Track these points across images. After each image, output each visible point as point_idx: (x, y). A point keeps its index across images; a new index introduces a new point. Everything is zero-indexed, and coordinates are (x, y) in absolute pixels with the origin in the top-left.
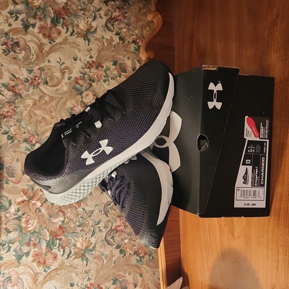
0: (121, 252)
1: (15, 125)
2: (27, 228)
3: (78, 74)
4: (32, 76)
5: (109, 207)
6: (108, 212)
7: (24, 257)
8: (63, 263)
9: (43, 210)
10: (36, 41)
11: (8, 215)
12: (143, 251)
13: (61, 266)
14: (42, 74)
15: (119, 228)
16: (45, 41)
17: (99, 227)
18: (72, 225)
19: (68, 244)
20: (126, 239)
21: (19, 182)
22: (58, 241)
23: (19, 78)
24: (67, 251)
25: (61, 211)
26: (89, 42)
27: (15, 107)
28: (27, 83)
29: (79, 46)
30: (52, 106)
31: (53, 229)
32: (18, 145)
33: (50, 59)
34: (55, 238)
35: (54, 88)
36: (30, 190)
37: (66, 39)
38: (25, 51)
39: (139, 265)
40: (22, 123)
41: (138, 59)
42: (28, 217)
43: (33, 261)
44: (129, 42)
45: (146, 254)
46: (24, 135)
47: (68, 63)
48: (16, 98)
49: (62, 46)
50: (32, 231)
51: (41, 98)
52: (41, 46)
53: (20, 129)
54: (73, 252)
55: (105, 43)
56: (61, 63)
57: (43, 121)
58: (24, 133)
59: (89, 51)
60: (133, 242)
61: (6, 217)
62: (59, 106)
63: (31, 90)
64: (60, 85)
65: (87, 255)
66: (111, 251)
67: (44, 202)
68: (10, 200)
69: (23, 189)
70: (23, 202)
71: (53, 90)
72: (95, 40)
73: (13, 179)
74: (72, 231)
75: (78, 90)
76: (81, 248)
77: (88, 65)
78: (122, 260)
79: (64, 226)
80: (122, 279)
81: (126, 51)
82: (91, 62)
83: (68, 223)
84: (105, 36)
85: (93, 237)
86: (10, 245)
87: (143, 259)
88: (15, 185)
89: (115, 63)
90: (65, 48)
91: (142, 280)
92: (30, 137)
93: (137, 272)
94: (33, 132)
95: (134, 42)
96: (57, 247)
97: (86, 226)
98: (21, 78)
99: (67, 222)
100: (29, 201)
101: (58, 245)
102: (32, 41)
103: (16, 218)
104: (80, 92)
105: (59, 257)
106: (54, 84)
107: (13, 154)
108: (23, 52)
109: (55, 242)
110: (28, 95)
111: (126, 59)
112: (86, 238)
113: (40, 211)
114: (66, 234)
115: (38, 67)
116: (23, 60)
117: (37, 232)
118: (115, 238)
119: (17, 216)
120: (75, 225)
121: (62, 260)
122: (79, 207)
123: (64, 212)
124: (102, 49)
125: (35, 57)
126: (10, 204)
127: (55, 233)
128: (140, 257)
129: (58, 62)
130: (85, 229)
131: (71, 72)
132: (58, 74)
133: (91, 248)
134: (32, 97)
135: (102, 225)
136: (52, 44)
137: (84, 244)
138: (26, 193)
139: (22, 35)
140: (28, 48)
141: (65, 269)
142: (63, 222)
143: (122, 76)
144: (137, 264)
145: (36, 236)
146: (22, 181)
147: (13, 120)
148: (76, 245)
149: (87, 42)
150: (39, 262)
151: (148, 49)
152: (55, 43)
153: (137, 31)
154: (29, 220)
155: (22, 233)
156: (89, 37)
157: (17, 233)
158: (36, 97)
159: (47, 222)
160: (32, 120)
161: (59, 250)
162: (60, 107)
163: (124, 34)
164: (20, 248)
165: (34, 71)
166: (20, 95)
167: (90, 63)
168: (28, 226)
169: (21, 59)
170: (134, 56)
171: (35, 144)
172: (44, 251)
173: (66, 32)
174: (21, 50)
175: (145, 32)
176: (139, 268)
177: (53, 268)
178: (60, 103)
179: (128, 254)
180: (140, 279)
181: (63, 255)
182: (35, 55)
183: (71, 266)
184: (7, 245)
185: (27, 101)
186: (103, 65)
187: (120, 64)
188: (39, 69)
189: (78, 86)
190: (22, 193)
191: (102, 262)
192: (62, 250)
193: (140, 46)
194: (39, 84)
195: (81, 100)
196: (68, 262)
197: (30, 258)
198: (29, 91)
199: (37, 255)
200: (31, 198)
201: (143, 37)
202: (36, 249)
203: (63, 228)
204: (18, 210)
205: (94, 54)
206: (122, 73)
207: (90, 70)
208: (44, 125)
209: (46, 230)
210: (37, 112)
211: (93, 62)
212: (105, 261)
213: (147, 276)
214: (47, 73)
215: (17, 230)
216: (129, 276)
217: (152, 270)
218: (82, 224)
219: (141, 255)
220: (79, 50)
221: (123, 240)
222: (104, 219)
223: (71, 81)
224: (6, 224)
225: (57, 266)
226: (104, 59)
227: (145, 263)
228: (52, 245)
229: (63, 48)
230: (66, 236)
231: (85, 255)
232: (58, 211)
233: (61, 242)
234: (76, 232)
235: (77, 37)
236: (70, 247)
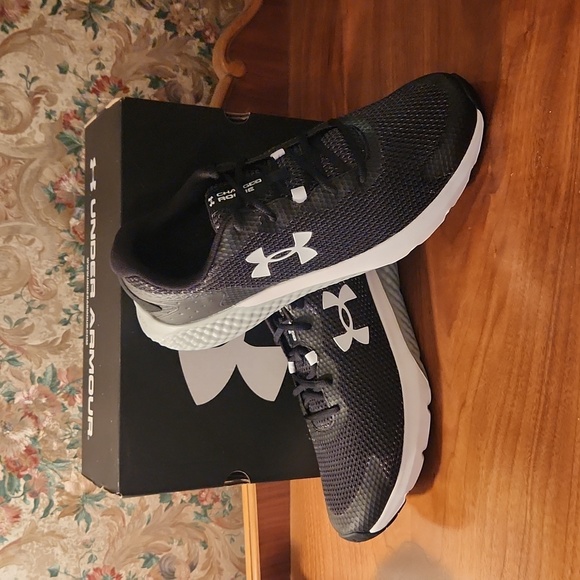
0: (163, 497)
3: (68, 104)
8: (33, 529)
12: (210, 495)
13: (31, 535)
18: (55, 444)
19: (45, 485)
22: (22, 482)
24: (44, 501)
25: (30, 415)
26: (96, 30)
29: (73, 39)
30: (8, 178)
31: (10, 455)
33: (2, 68)
34: (15, 475)
35: (14, 138)
37: (41, 22)
39: (201, 524)
41: (207, 74)
44: (187, 34)
45: (216, 500)
47: (45, 79)
49: (32, 38)
54: (56, 503)
55: (133, 35)
56: (30, 79)
59: (95, 53)
62: (24, 180)
64: (28, 130)
65: (88, 508)
71: (11, 140)
72: (109, 27)
74: (54, 459)
75: (70, 142)
76: (73, 493)
77: (93, 85)
79: (37, 447)
80: (165, 554)
81: (180, 55)
82: (99, 78)
83: (46, 442)
84: (132, 20)
87: (209, 512)
89: (155, 83)
90: (39, 44)
91: (208, 555)
93: (196, 539)
95: (199, 34)
96: (20, 493)
99: (43, 439)
101: (22, 489)
104: (74, 146)
105: (25, 516)
106: (13, 126)
109: (16, 483)
111: (180, 74)
114: (41, 464)
120: (61, 445)
121: (32, 521)
122: (70, 404)
123: (36, 418)
124: (126, 50)
127: (15, 463)
128: (203, 507)
129: (21, 75)
131: (52, 101)
132: (22, 105)
133: (96, 492)
136: (7, 32)
137: (83, 486)
141: (38, 541)
142: (34, 439)
144: (198, 521)
148: (63, 488)
149: (90, 29)
151: (231, 54)
152: (16, 30)
153: (205, 11)
156: (96, 20)
161: (25, 500)
162: (28, 182)
163: (176, 16)
167: (97, 82)
170: (198, 67)
173: (42, 6)
175: (223, 13)
176: (201, 530)
177: (11, 539)
178: (28, 172)
179: (177, 503)
180: (202, 552)
181: (33, 511)
183: (52, 533)
186: (128, 86)
187: (166, 86)
189: (69, 133)
191: (120, 522)
192: (31, 500)
193: (212, 45)
195: (75, 165)
196: (44, 526)
201: (219, 24)
203: (35, 453)
205: (107, 60)
207: (98, 95)
211: (104, 77)
212: (128, 519)
213: (216, 545)
216: (180, 548)
217: (228, 532)
218: (77, 442)
219: (205, 503)
220: (73, 50)
223: (52, 121)
225: (21, 535)
226: (130, 72)
227: (213, 519)
228: (10, 490)
229: (34, 42)
230: (40, 470)
231: (84, 509)
232: (22, 415)
233: (31, 482)
234: (63, 459)
235: (67, 18)
236: (49, 494)
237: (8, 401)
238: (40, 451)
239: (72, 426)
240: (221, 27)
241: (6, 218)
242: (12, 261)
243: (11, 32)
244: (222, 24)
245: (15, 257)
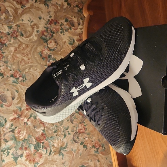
0: (84, 146)
1: (3, 65)
2: (19, 137)
3: (43, 28)
4: (12, 30)
5: (73, 117)
6: (73, 120)
7: (19, 159)
8: (47, 159)
9: (29, 123)
10: (12, 7)
11: (4, 129)
12: (98, 145)
13: (46, 162)
14: (19, 29)
15: (81, 131)
16: (18, 6)
17: (68, 132)
18: (50, 132)
19: (49, 145)
20: (86, 138)
21: (10, 106)
22: (42, 144)
23: (3, 32)
24: (49, 150)
25: (42, 123)
26: (48, 6)
27: (2, 53)
28: (9, 36)
29: (42, 9)
30: (28, 51)
31: (37, 136)
32: (7, 79)
33: (23, 19)
34: (39, 142)
35: (28, 39)
36: (19, 110)
37: (32, 5)
38: (5, 13)
39: (97, 154)
40: (8, 64)
41: (81, 17)
42: (20, 129)
43: (26, 160)
44: (74, 6)
45: (100, 146)
46: (11, 72)
47: (35, 21)
48: (2, 46)
49: (30, 10)
50: (23, 139)
51: (19, 45)
52: (16, 10)
53: (7, 68)
54: (52, 151)
55: (58, 7)
56: (31, 21)
57: (23, 61)
58: (11, 70)
59: (48, 13)
60: (91, 139)
61: (4, 131)
62: (32, 51)
63: (12, 41)
64: (32, 36)
65: (62, 152)
66: (78, 147)
67: (30, 118)
68: (6, 119)
69: (14, 110)
70: (15, 119)
71: (28, 40)
72: (52, 5)
73: (6, 104)
74: (50, 136)
75: (44, 39)
76: (57, 147)
77: (49, 22)
78: (85, 152)
79: (45, 133)
80: (87, 165)
81: (73, 12)
82: (51, 20)
83: (47, 131)
84: (58, 3)
85: (65, 139)
86: (9, 151)
87: (98, 150)
88: (8, 108)
89: (66, 21)
90: (32, 11)
91: (100, 164)
92: (15, 73)
93: (96, 159)
94: (17, 69)
95: (77, 6)
96: (41, 148)
97: (59, 131)
98: (4, 32)
99: (46, 130)
100: (18, 118)
101: (42, 147)
102: (9, 6)
103: (11, 131)
104: (45, 41)
105: (44, 155)
106: (28, 36)
107: (4, 86)
108: (4, 14)
109: (40, 145)
110: (10, 44)
111: (73, 17)
112: (60, 140)
113: (27, 124)
114: (47, 138)
115: (15, 24)
116: (4, 20)
117: (26, 139)
118: (79, 138)
119: (11, 130)
120: (52, 132)
121: (46, 157)
123: (44, 124)
124: (57, 11)
125: (12, 17)
126: (6, 121)
127: (39, 138)
128: (97, 149)
129: (28, 20)
130: (59, 133)
131: (38, 27)
132: (29, 29)
133: (64, 146)
134: (14, 45)
135: (70, 130)
136: (23, 8)
137: (60, 144)
138: (16, 112)
139: (2, 2)
140: (7, 11)
141: (48, 163)
142: (44, 130)
143: (72, 29)
144: (95, 153)
145: (26, 142)
146: (13, 104)
147: (2, 62)
148: (54, 146)
149: (46, 6)
150: (30, 160)
152: (25, 8)
154: (20, 132)
155: (16, 141)
156: (48, 4)
157: (13, 141)
158: (17, 45)
159: (33, 132)
160: (15, 61)
161: (43, 150)
162: (33, 52)
163: (70, 1)
164: (16, 152)
165: (13, 27)
166: (5, 44)
167: (50, 21)
168: (20, 136)
169: (3, 19)
170: (78, 15)
171: (19, 78)
172: (33, 152)
173: (32, 0)
174: (2, 13)
176: (97, 156)
177: (40, 163)
178: (33, 49)
179: (89, 148)
180: (98, 163)
181: (46, 153)
182: (12, 16)
183: (52, 160)
184: (6, 151)
185: (10, 48)
186: (59, 22)
187: (70, 21)
188: (16, 25)
189: (44, 37)
190: (13, 113)
191: (72, 155)
192: (45, 150)
193: (82, 9)
194: (17, 36)
195: (47, 46)
196: (50, 158)
197: (24, 158)
198: (11, 41)
199: (28, 155)
200: (20, 116)
202: (27, 152)
203: (44, 135)
204: (12, 125)
205: (52, 15)
206: (72, 27)
207: (51, 25)
208: (23, 64)
209: (33, 138)
210: (18, 55)
211: (52, 20)
212: (75, 154)
213: (102, 161)
214: (22, 29)
215: (12, 139)
216: (91, 163)
217: (105, 156)
218: (57, 130)
219: (97, 147)
220: (42, 12)
221: (84, 139)
222: (71, 125)
223: (39, 33)
224: (4, 136)
225: (43, 162)
226: (59, 18)
227: (100, 152)
228: (38, 147)
229: (31, 11)
230: (47, 140)
231: (61, 152)
232: (39, 123)
233: (44, 144)
234: (53, 136)
235: (39, 4)
236: (50, 148)
237: (35, 119)
238: (46, 134)
239: (54, 126)
240: (83, 4)
241: (28, 63)
242: (31, 76)
243: (24, 8)
244: (83, 2)
245: (32, 74)
